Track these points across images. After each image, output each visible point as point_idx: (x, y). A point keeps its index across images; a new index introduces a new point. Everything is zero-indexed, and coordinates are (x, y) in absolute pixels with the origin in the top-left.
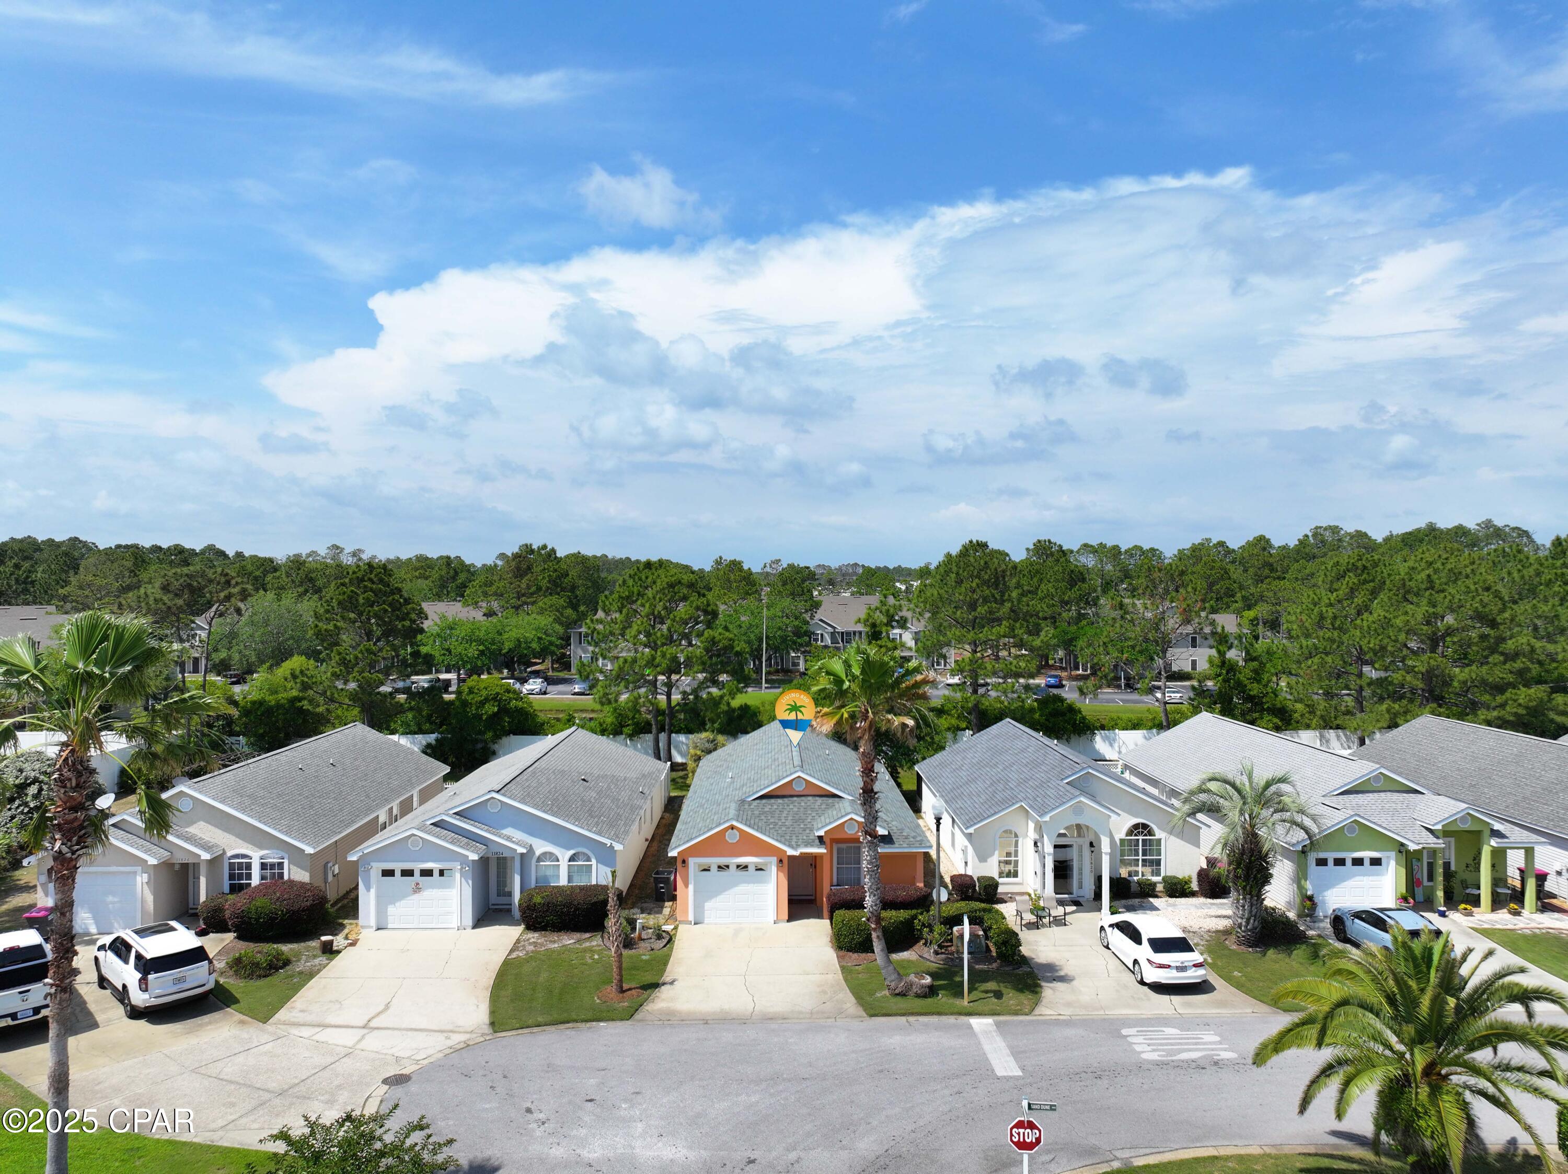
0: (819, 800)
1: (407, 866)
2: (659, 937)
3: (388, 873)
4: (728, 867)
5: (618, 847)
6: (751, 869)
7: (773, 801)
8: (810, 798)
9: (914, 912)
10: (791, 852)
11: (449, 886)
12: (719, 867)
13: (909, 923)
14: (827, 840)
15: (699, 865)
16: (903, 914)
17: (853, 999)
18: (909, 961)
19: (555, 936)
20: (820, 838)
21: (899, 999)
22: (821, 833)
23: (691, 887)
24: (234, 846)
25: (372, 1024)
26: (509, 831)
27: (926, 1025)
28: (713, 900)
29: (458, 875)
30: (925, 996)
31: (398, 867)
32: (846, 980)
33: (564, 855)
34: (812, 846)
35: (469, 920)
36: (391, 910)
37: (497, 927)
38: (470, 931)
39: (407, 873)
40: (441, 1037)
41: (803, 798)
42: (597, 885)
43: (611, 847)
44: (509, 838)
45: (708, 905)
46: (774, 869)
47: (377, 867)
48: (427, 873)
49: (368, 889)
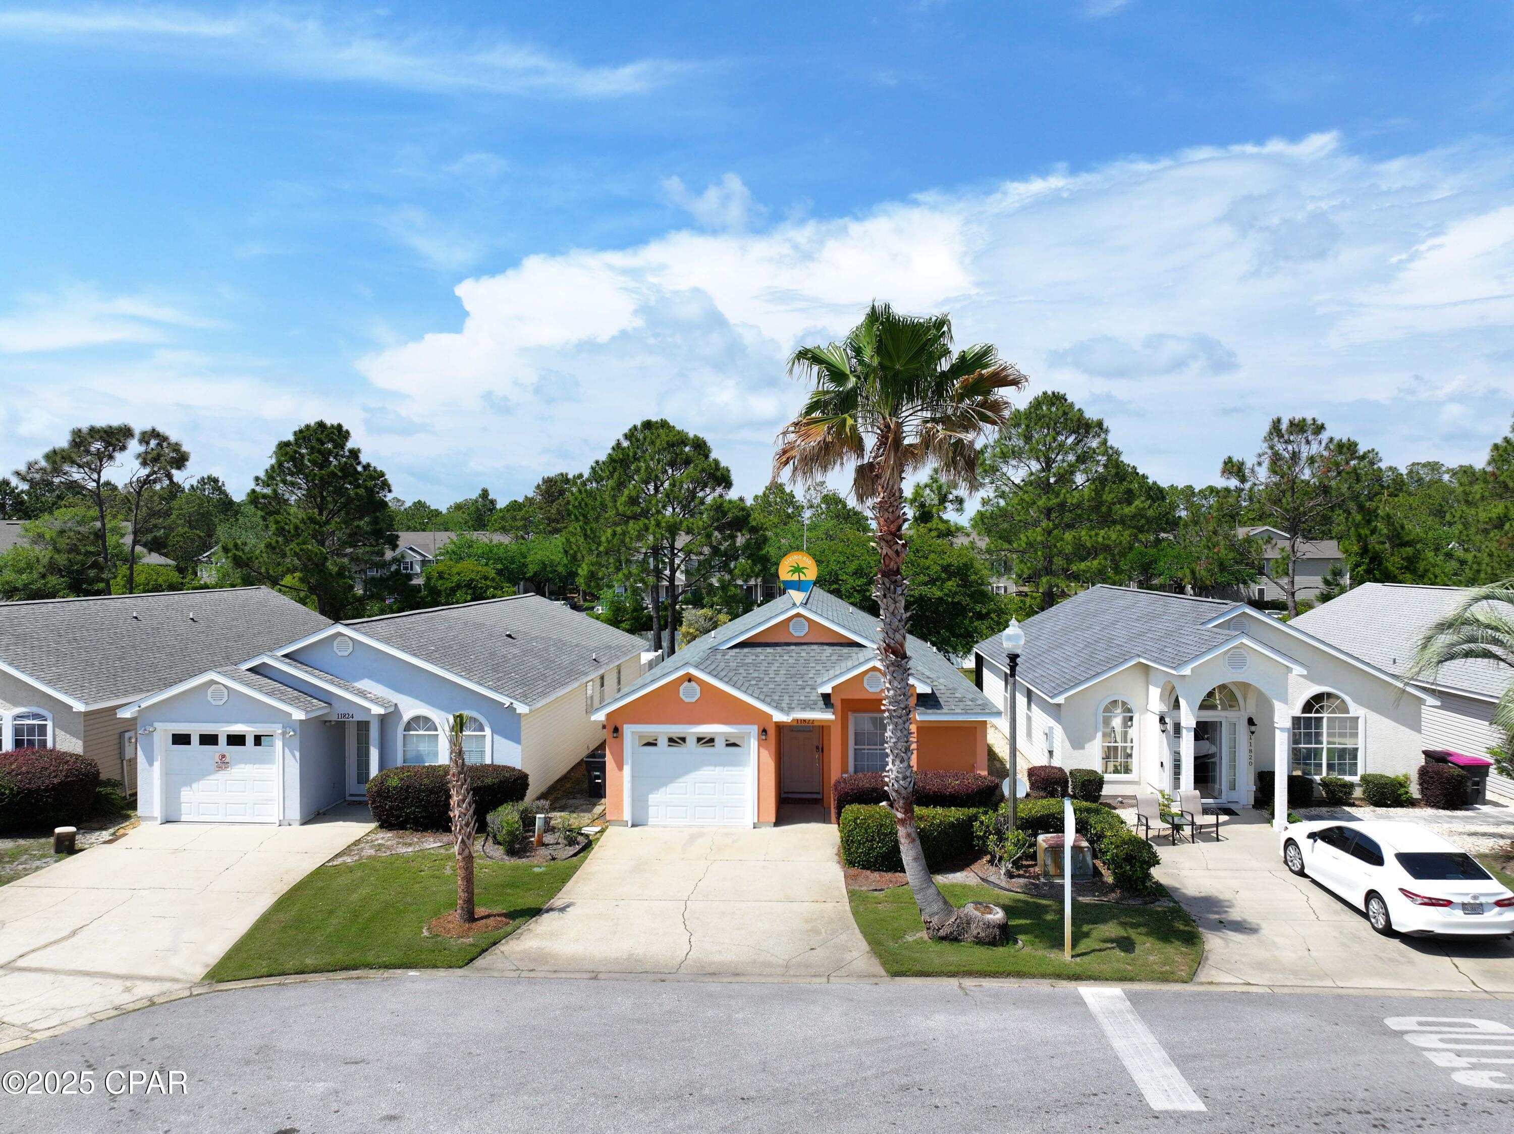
0: (829, 650)
1: (209, 729)
2: (571, 842)
3: (181, 739)
4: (683, 740)
5: (521, 708)
6: (720, 743)
7: (759, 650)
8: (815, 647)
9: (972, 811)
10: (779, 717)
11: (267, 760)
12: (671, 740)
13: (965, 826)
14: (835, 700)
15: (640, 737)
16: (955, 814)
17: (864, 945)
18: (964, 887)
19: (415, 838)
20: (826, 698)
21: (946, 945)
22: (827, 689)
23: (627, 769)
26: (365, 684)
27: (996, 996)
28: (663, 790)
29: (279, 744)
30: (992, 943)
31: (195, 730)
32: (855, 913)
33: (443, 720)
34: (813, 709)
35: (295, 811)
36: (186, 794)
37: (341, 823)
38: (297, 828)
39: (209, 740)
41: (805, 647)
42: (492, 765)
43: (511, 708)
44: (362, 694)
45: (653, 798)
46: (754, 743)
47: (164, 730)
48: (236, 740)
49: (150, 762)
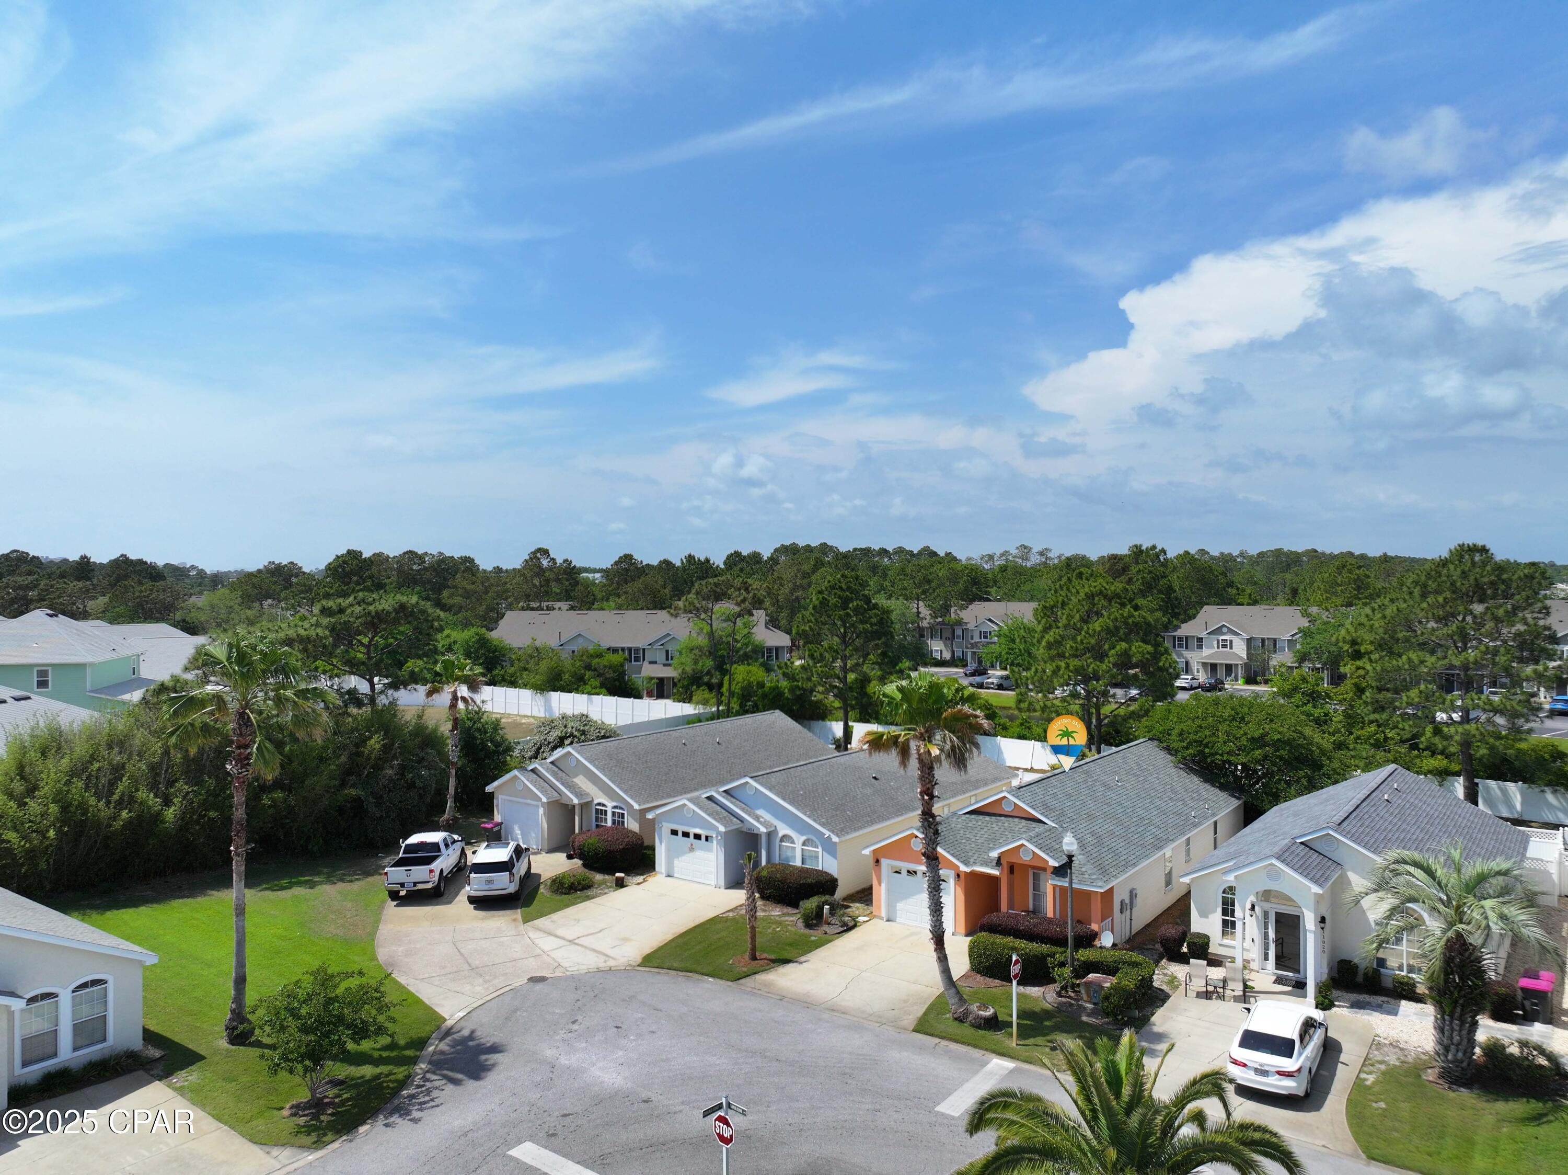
0: (1024, 822)
1: (686, 829)
2: (846, 925)
3: (674, 832)
4: (915, 872)
5: (835, 839)
7: (981, 817)
8: (1016, 820)
10: (963, 868)
11: (710, 850)
12: (909, 872)
14: (1003, 861)
15: (892, 867)
17: (920, 1013)
19: (771, 906)
20: (999, 858)
22: (996, 854)
23: (883, 885)
24: (599, 798)
25: (577, 941)
26: (760, 812)
27: (949, 1052)
28: (904, 902)
29: (715, 842)
30: (973, 1028)
31: (681, 829)
32: (939, 997)
33: (799, 839)
34: (987, 866)
35: (722, 882)
36: (676, 862)
38: (723, 890)
39: (686, 835)
41: (1010, 819)
42: (822, 871)
43: (829, 837)
44: (757, 818)
45: (898, 906)
46: (953, 882)
47: (666, 827)
48: (697, 837)
49: (661, 842)
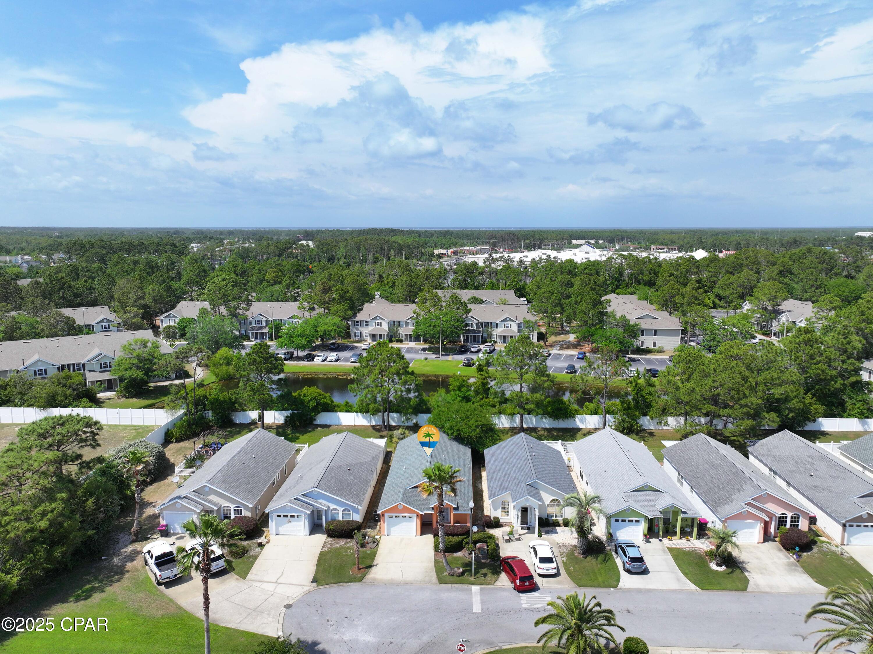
1: (286, 514)
2: (374, 542)
3: (279, 516)
4: (399, 517)
5: (360, 508)
6: (407, 517)
9: (464, 537)
10: (421, 513)
11: (300, 521)
12: (396, 517)
13: (461, 542)
14: (435, 508)
15: (388, 516)
16: (460, 538)
17: (435, 576)
18: (460, 557)
19: (337, 540)
20: (433, 508)
21: (451, 576)
22: (432, 506)
23: (385, 523)
24: (225, 503)
25: (278, 581)
26: (321, 502)
27: (457, 589)
28: (394, 528)
29: (303, 518)
30: (459, 576)
31: (282, 514)
32: (435, 567)
33: (341, 510)
34: (429, 510)
35: (308, 532)
36: (280, 528)
37: (317, 535)
38: (308, 536)
39: (286, 516)
40: (300, 587)
42: (353, 521)
43: (357, 507)
44: (321, 504)
45: (392, 529)
46: (415, 518)
47: (275, 514)
48: (292, 516)
49: (272, 521)
